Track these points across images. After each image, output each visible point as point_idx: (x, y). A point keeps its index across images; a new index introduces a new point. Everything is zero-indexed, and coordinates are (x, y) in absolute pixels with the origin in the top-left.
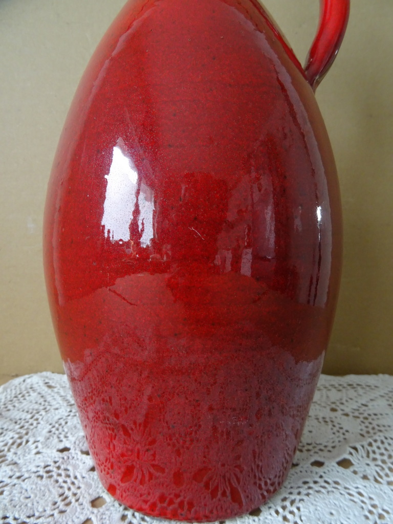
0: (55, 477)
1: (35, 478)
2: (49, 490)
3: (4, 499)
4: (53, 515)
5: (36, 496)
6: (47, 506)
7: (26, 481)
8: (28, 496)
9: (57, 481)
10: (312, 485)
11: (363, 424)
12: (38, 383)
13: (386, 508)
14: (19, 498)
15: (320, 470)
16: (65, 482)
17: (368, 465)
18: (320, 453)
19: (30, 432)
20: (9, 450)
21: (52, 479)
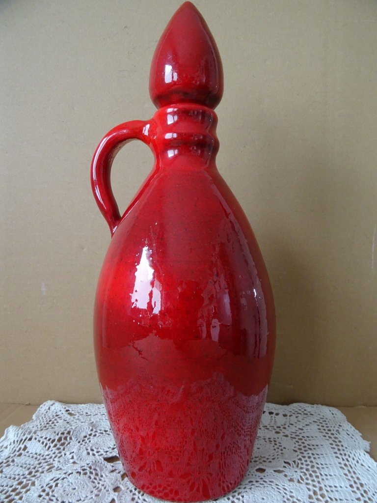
0: (88, 474)
1: (76, 474)
2: (86, 484)
3: (59, 489)
4: (92, 498)
5: (79, 488)
6: (88, 493)
7: (70, 475)
8: (74, 488)
9: (90, 477)
10: (254, 483)
11: (297, 443)
12: (60, 411)
13: (299, 498)
14: (69, 489)
15: (262, 475)
16: (95, 479)
17: (296, 472)
18: (264, 463)
19: (66, 448)
20: (54, 460)
21: (87, 476)
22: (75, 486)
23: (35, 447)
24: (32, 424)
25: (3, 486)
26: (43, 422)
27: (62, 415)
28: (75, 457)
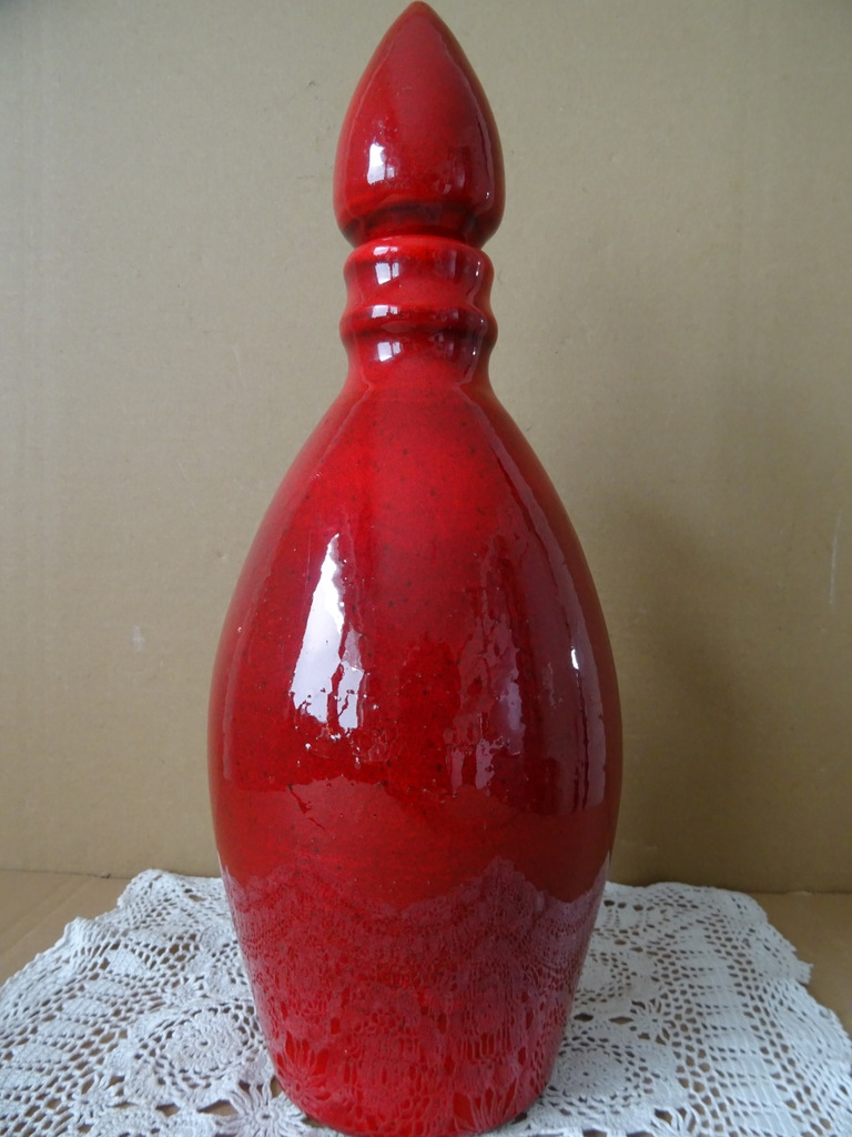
1: (207, 1012)
2: (229, 1034)
3: (175, 1044)
4: (240, 1064)
5: (214, 1043)
6: (231, 1056)
7: (197, 1017)
8: (204, 1041)
10: (570, 1041)
11: (659, 965)
12: (174, 891)
14: (194, 1044)
15: (586, 1026)
17: (655, 1021)
18: (590, 1003)
19: (187, 966)
20: (163, 990)
21: (229, 1015)
22: (205, 1038)
23: (125, 963)
24: (117, 916)
26: (140, 912)
27: (177, 900)
28: (206, 986)
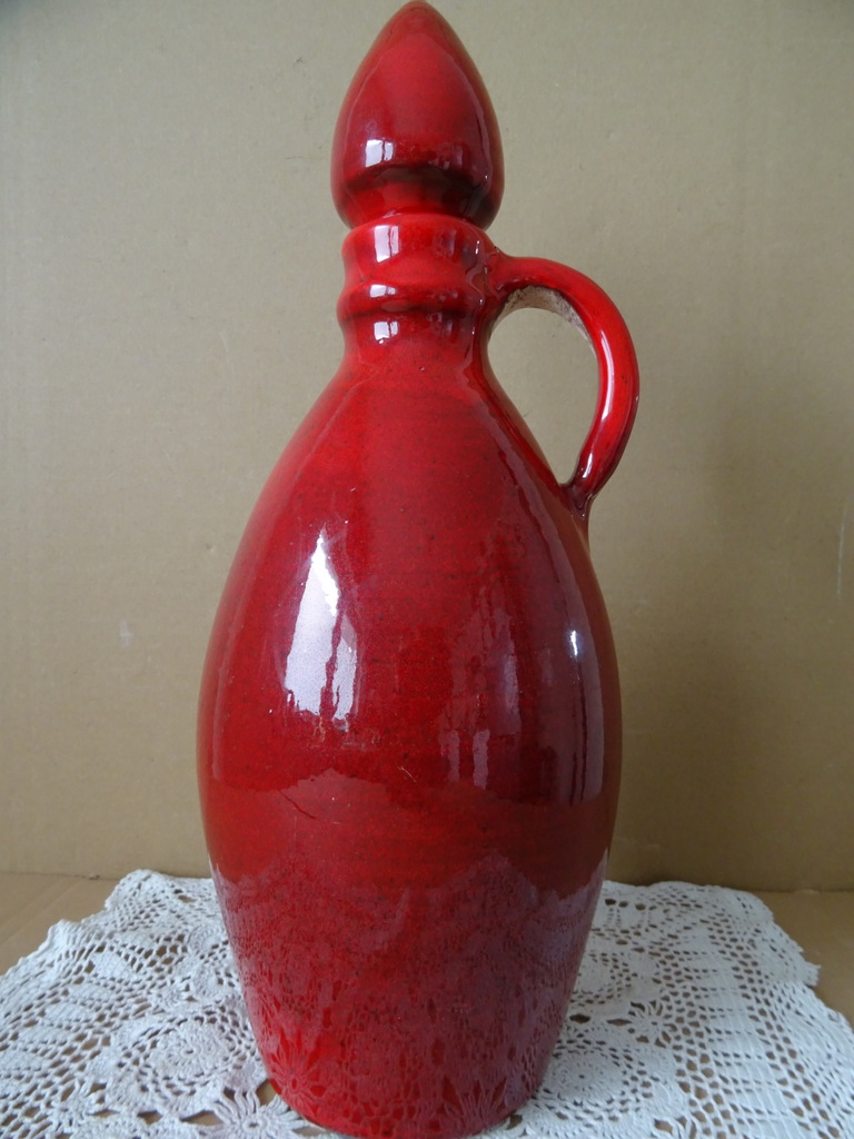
0: (219, 1021)
1: (193, 1021)
2: (215, 1042)
5: (200, 1051)
6: (217, 1061)
7: (182, 1025)
8: (189, 1049)
9: (222, 1028)
10: (565, 1044)
15: (582, 1028)
16: (233, 1032)
19: (174, 968)
20: (149, 993)
21: (216, 1025)
22: (191, 1047)
23: (110, 966)
24: (104, 918)
25: (46, 1043)
26: (127, 914)
27: (166, 901)
28: (192, 987)
